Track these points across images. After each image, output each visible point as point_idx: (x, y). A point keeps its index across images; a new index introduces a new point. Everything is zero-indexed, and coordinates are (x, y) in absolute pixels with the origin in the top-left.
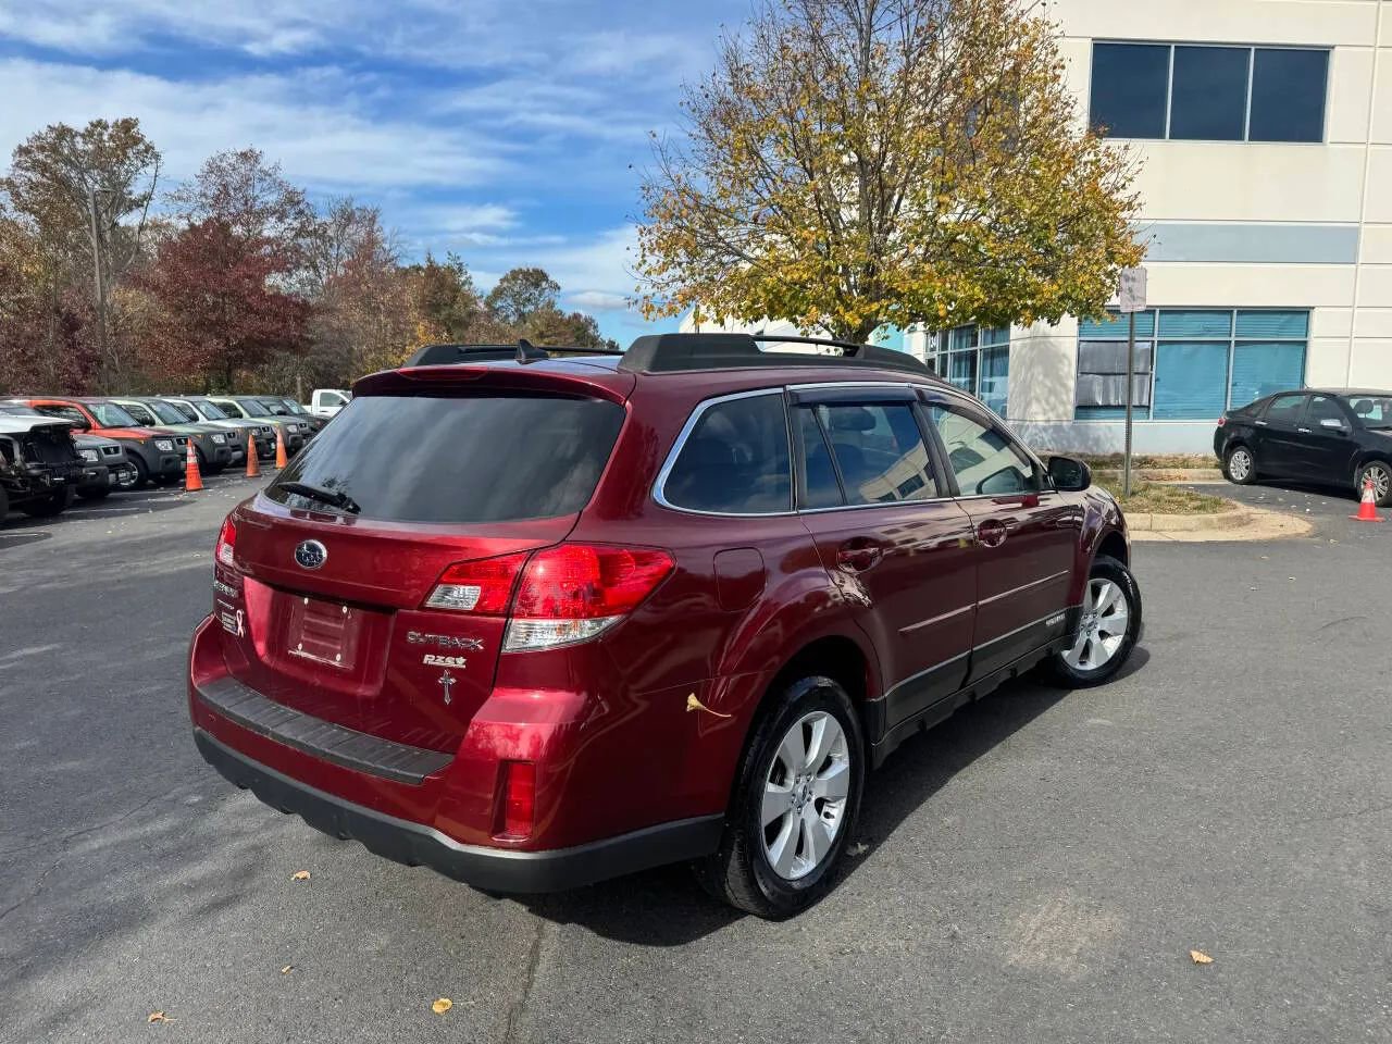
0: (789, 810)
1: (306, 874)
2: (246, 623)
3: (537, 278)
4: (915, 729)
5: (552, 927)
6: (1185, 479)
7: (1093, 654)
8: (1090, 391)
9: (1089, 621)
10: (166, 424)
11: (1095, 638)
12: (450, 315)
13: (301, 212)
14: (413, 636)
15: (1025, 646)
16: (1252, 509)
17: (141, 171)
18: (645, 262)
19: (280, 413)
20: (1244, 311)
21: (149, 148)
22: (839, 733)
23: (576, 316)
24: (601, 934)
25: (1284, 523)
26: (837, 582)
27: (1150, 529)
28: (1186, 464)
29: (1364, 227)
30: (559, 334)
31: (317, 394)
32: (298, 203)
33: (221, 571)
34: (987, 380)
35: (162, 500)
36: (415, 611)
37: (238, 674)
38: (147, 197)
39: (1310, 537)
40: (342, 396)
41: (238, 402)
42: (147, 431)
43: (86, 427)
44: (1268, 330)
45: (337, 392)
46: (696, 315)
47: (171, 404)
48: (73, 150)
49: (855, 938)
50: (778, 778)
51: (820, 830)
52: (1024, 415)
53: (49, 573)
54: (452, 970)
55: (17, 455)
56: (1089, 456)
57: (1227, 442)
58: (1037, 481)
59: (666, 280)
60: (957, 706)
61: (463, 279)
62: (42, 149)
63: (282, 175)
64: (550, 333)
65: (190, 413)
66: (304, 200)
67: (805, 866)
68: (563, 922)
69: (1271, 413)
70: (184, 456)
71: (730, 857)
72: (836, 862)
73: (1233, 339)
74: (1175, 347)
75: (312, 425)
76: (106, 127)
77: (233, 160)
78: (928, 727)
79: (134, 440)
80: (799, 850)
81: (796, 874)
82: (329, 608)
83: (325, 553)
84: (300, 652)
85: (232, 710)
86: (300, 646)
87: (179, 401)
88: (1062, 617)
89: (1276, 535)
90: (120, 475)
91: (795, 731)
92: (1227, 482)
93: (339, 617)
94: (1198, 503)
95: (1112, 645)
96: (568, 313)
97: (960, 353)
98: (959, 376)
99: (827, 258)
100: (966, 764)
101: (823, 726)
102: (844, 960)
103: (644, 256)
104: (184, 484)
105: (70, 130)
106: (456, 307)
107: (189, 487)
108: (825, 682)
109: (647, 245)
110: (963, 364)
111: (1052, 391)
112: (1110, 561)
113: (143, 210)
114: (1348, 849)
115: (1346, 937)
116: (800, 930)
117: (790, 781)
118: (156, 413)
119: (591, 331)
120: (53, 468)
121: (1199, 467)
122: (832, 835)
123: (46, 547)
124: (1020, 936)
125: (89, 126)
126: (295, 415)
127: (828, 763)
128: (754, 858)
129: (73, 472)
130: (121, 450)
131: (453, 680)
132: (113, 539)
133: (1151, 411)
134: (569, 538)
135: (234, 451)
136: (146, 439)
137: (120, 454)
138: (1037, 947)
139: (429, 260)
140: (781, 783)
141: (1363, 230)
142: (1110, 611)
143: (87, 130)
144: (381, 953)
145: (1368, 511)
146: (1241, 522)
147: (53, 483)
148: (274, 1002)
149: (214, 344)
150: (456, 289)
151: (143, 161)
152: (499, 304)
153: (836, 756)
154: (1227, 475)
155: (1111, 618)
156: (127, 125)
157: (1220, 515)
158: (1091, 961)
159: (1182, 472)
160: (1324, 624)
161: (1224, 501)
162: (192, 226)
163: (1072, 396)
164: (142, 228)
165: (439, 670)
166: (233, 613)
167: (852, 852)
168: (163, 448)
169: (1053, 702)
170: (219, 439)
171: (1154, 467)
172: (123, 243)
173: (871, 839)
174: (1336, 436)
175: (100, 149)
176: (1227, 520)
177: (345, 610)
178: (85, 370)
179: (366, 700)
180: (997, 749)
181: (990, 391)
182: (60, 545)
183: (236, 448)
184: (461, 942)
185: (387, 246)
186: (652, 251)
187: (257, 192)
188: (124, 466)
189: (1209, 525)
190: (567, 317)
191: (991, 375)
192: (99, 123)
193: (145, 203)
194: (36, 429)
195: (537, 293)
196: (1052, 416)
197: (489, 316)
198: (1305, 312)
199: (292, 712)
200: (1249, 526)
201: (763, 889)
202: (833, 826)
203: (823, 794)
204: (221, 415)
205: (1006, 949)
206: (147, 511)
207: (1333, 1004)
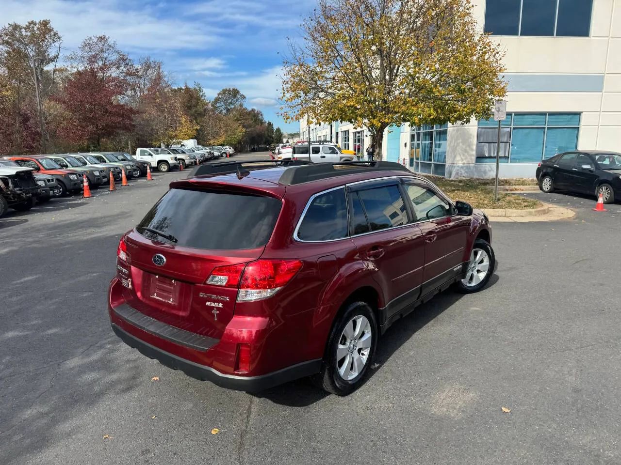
0: (348, 354)
1: (157, 378)
2: (133, 284)
3: (235, 92)
4: (398, 317)
5: (256, 399)
6: (523, 190)
7: (474, 279)
8: (483, 151)
9: (472, 266)
10: (73, 167)
11: (475, 273)
12: (196, 111)
13: (127, 64)
14: (201, 295)
15: (445, 280)
16: (550, 206)
17: (53, 45)
18: (284, 96)
19: (122, 160)
20: (552, 114)
21: (55, 34)
22: (367, 323)
23: (253, 110)
24: (274, 402)
25: (563, 212)
26: (366, 264)
27: (505, 216)
28: (524, 184)
29: (606, 75)
30: (245, 119)
31: (138, 150)
32: (126, 60)
33: (121, 263)
34: (438, 142)
35: (74, 202)
36: (202, 285)
37: (129, 302)
38: (56, 57)
39: (574, 219)
40: (150, 151)
41: (104, 155)
42: (64, 171)
43: (38, 169)
44: (562, 122)
45: (147, 149)
46: (308, 121)
47: (74, 157)
48: (21, 35)
49: (372, 403)
50: (343, 341)
51: (360, 360)
52: (453, 161)
53: (30, 240)
54: (218, 417)
55: (10, 185)
56: (481, 179)
57: (542, 174)
58: (451, 210)
59: (295, 104)
60: (416, 306)
61: (201, 94)
62: (6, 35)
63: (118, 48)
64: (241, 119)
65: (83, 161)
66: (127, 58)
67: (354, 374)
68: (260, 397)
69: (561, 161)
70: (82, 182)
71: (324, 374)
72: (366, 372)
73: (546, 126)
74: (521, 130)
75: (137, 165)
76: (35, 24)
77: (95, 40)
78: (404, 316)
79: (60, 175)
80: (352, 368)
81: (350, 378)
82: (168, 281)
83: (165, 260)
84: (155, 296)
85: (128, 319)
86: (155, 294)
87: (78, 155)
88: (461, 266)
89: (559, 218)
90: (55, 192)
91: (350, 323)
92: (541, 192)
93: (171, 284)
94: (526, 204)
95: (482, 276)
96: (249, 109)
97: (426, 132)
98: (425, 140)
99: (366, 96)
100: (420, 328)
101: (361, 321)
102: (368, 412)
103: (284, 93)
104: (83, 194)
105: (19, 26)
106: (198, 107)
107: (85, 196)
108: (361, 303)
109: (285, 89)
110: (427, 137)
111: (466, 151)
112: (482, 241)
113: (54, 63)
114: (569, 364)
115: (563, 401)
116: (352, 400)
117: (348, 343)
118: (67, 161)
119: (260, 117)
120: (27, 190)
121: (529, 185)
122: (364, 362)
123: (27, 227)
124: (437, 402)
125: (27, 23)
126: (129, 161)
127: (363, 334)
128: (334, 373)
129: (34, 192)
130: (54, 181)
131: (218, 312)
132: (55, 223)
133: (509, 159)
134: (262, 257)
135: (104, 178)
136: (65, 175)
137: (54, 182)
138: (443, 406)
139: (186, 86)
140: (344, 344)
141: (605, 78)
142: (482, 262)
143: (26, 25)
144: (190, 411)
145: (600, 206)
146: (545, 212)
147: (27, 197)
148: (151, 430)
149: (91, 128)
150: (198, 99)
151: (53, 40)
152: (218, 105)
153: (366, 331)
154: (541, 189)
155: (482, 264)
156: (45, 23)
157: (536, 209)
158: (463, 411)
159: (521, 187)
160: (574, 262)
161: (538, 202)
162: (78, 71)
163: (474, 153)
164: (55, 71)
165: (213, 308)
166: (127, 279)
167: (373, 367)
168: (72, 179)
169: (457, 300)
170: (97, 173)
171: (510, 185)
172: (47, 80)
173: (380, 362)
174: (589, 172)
175: (33, 35)
176: (538, 212)
177: (173, 281)
178: (33, 139)
179: (183, 317)
180: (432, 322)
181: (439, 148)
182: (33, 225)
183: (104, 177)
184: (220, 405)
185: (166, 79)
186: (288, 91)
187: (107, 55)
188: (56, 187)
189: (530, 214)
190: (249, 110)
191: (439, 140)
192: (32, 22)
193: (55, 60)
194: (18, 173)
195: (235, 100)
196: (465, 161)
197: (213, 111)
198: (579, 114)
199: (153, 320)
200: (548, 214)
201: (337, 385)
202: (365, 358)
203: (361, 347)
204: (97, 161)
205: (431, 407)
206: (68, 208)
207: (554, 428)
